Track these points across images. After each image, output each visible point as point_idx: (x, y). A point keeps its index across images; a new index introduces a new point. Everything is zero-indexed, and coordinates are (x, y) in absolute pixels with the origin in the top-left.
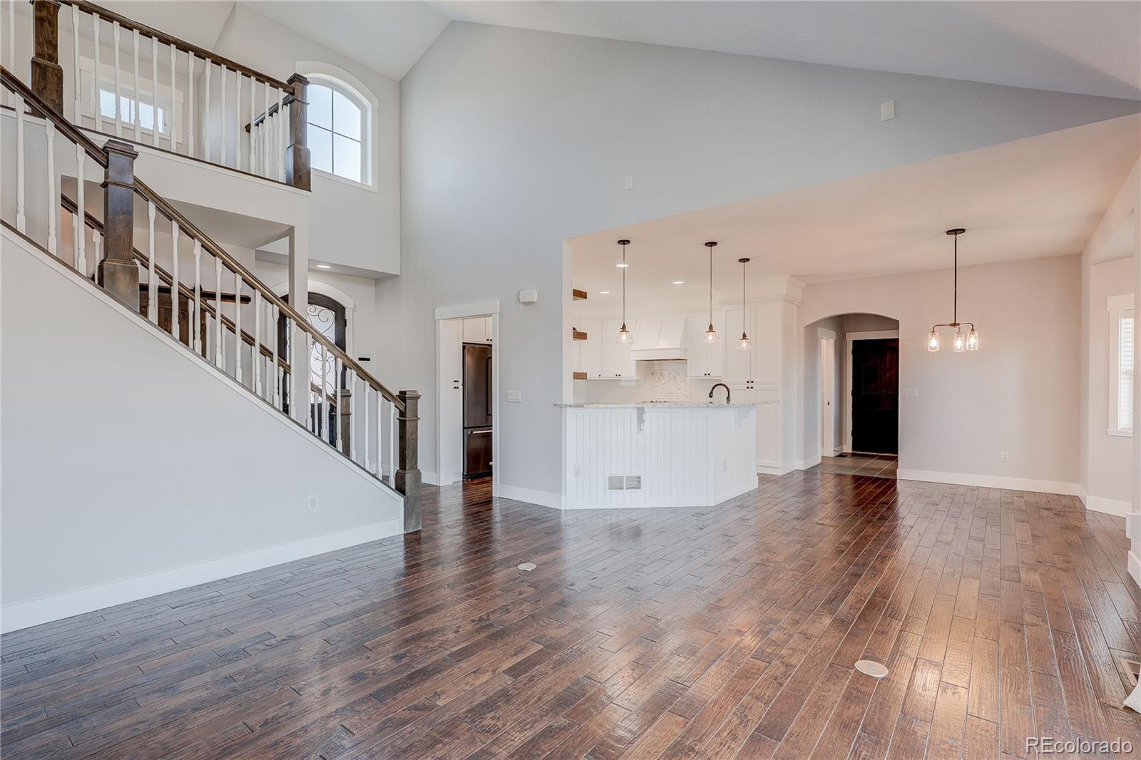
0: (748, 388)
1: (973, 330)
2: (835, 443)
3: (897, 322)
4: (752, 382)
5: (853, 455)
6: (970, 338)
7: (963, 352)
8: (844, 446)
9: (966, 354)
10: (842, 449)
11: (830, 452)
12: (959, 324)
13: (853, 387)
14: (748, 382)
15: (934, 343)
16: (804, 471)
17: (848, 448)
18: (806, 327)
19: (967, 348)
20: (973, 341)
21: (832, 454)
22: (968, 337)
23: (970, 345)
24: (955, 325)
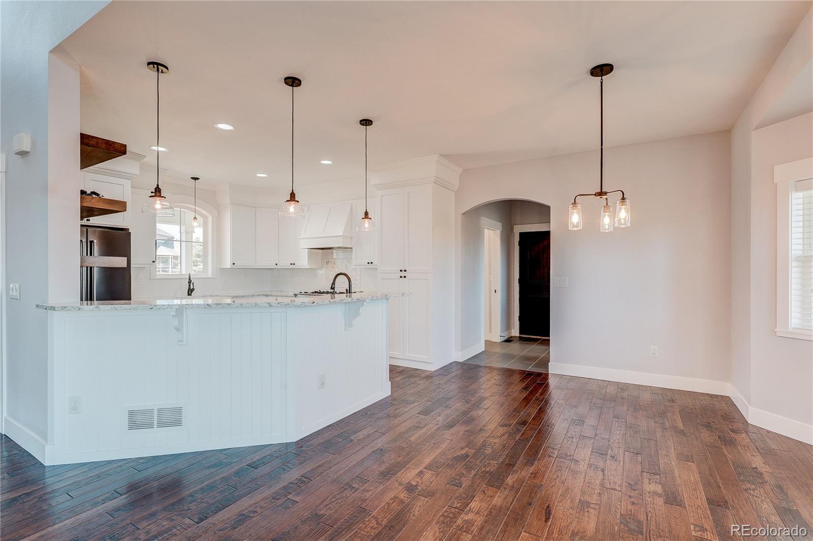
0: (401, 277)
1: (623, 198)
2: (501, 330)
3: (549, 207)
4: (405, 271)
5: (521, 338)
6: (620, 209)
7: (611, 232)
8: (513, 330)
9: (617, 232)
10: (510, 333)
11: (497, 336)
12: (606, 193)
13: (520, 276)
14: (401, 271)
15: (575, 218)
16: (461, 363)
17: (515, 332)
18: (464, 214)
19: (616, 225)
20: (623, 214)
21: (498, 339)
22: (618, 209)
23: (619, 220)
24: (601, 194)
